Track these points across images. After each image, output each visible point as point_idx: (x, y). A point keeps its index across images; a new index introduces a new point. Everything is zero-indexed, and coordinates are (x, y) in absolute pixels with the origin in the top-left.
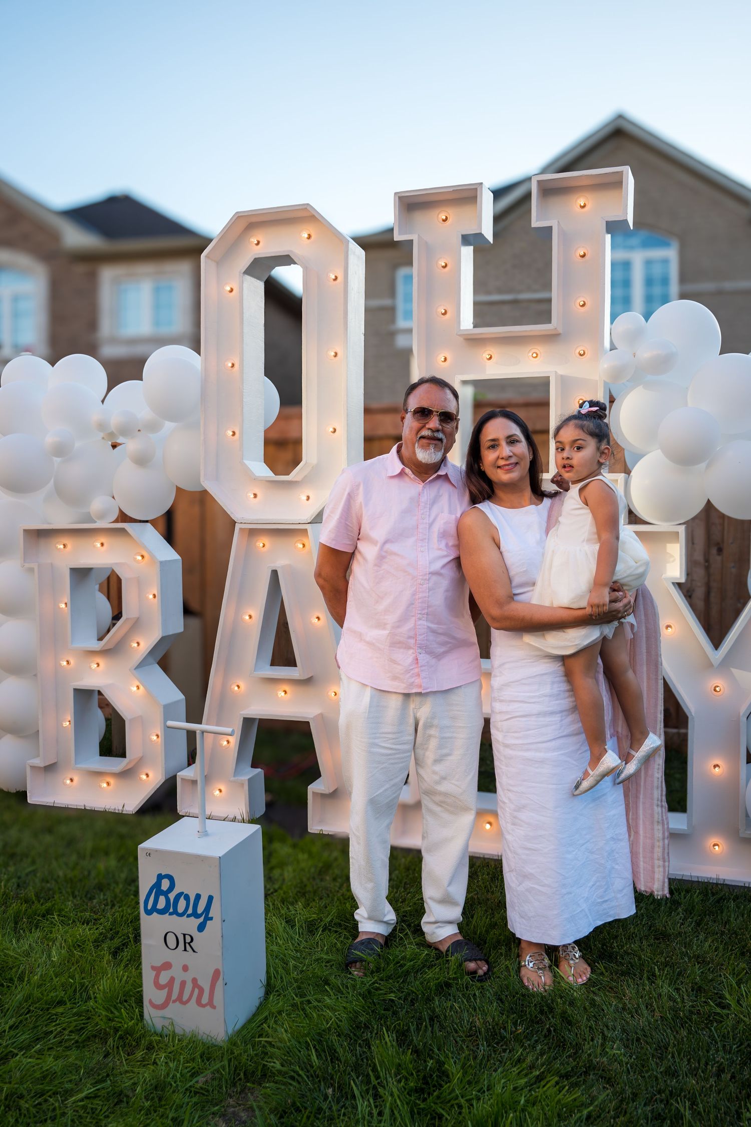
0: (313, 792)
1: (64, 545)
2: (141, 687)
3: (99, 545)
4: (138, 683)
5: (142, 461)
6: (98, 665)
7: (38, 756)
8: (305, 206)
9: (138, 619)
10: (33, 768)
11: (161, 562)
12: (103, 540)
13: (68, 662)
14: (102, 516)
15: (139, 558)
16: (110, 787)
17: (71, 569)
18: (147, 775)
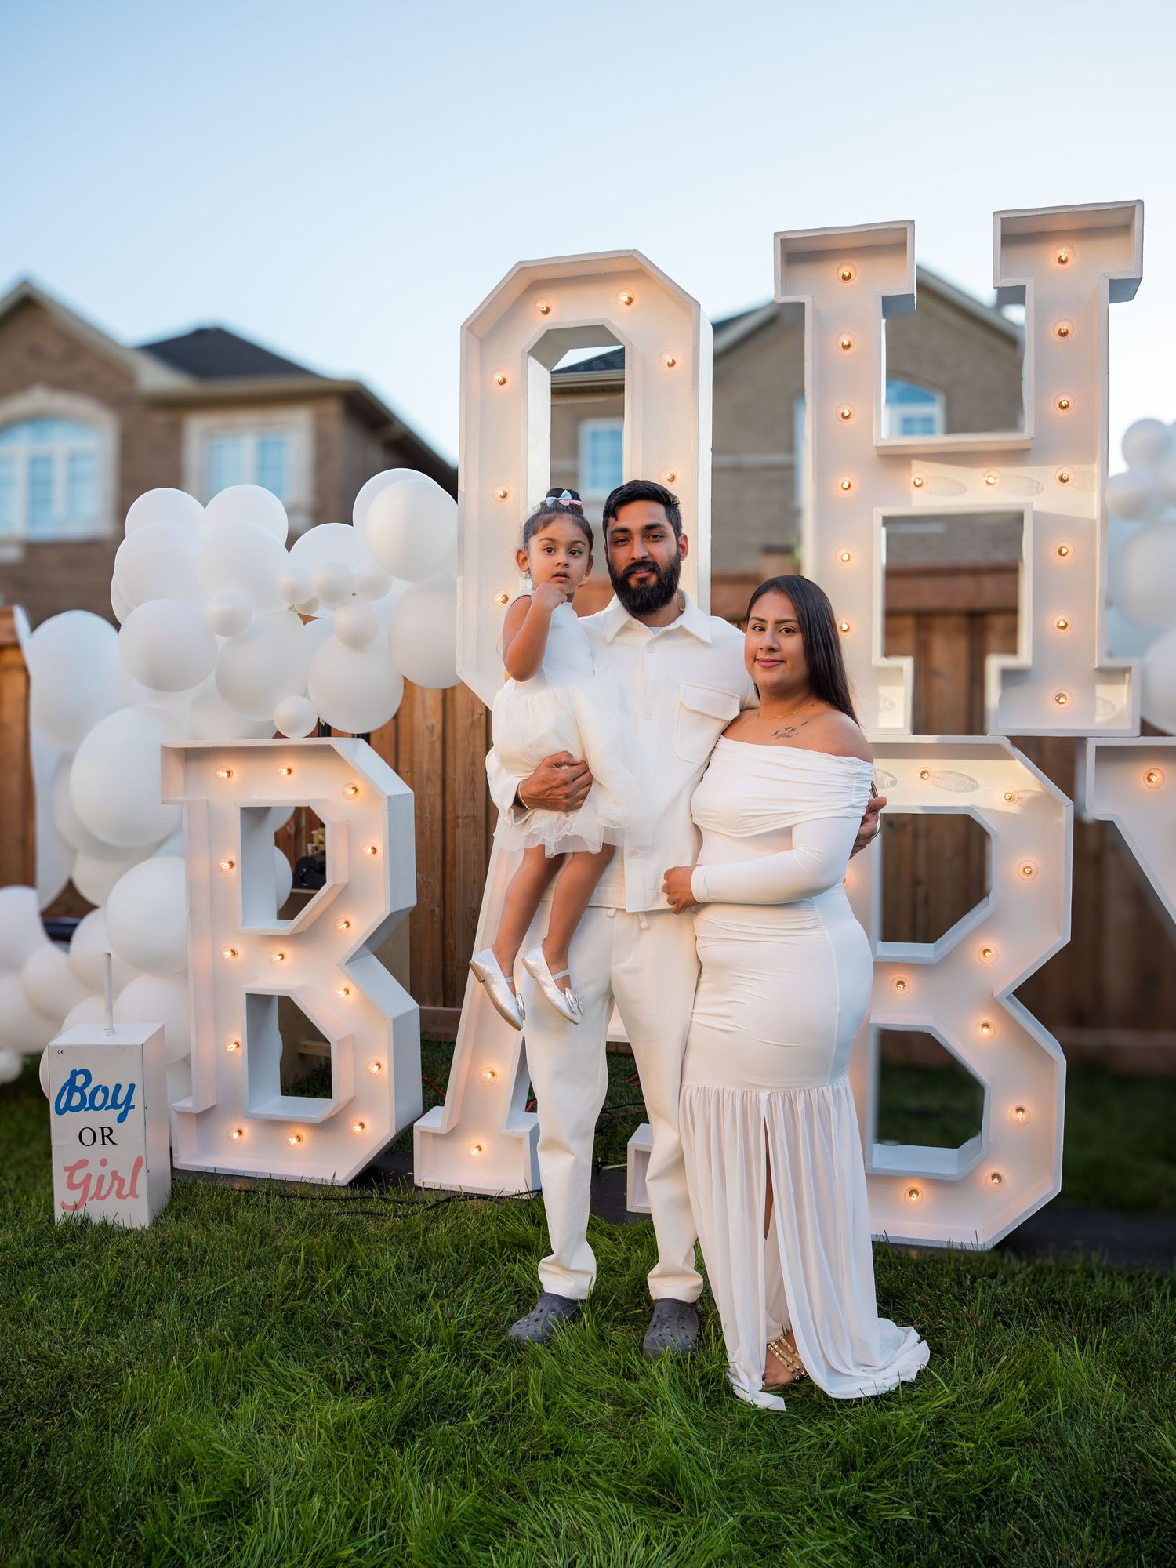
0: (636, 1151)
1: (228, 772)
2: (353, 990)
3: (285, 771)
4: (347, 984)
5: (357, 641)
6: (282, 956)
7: (190, 1094)
8: (631, 253)
9: (347, 886)
10: (182, 1114)
11: (390, 798)
12: (291, 764)
13: (234, 953)
14: (294, 726)
15: (352, 792)
16: (303, 1143)
17: (243, 809)
18: (362, 1125)
